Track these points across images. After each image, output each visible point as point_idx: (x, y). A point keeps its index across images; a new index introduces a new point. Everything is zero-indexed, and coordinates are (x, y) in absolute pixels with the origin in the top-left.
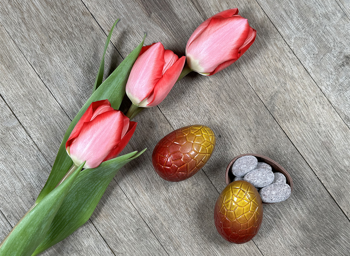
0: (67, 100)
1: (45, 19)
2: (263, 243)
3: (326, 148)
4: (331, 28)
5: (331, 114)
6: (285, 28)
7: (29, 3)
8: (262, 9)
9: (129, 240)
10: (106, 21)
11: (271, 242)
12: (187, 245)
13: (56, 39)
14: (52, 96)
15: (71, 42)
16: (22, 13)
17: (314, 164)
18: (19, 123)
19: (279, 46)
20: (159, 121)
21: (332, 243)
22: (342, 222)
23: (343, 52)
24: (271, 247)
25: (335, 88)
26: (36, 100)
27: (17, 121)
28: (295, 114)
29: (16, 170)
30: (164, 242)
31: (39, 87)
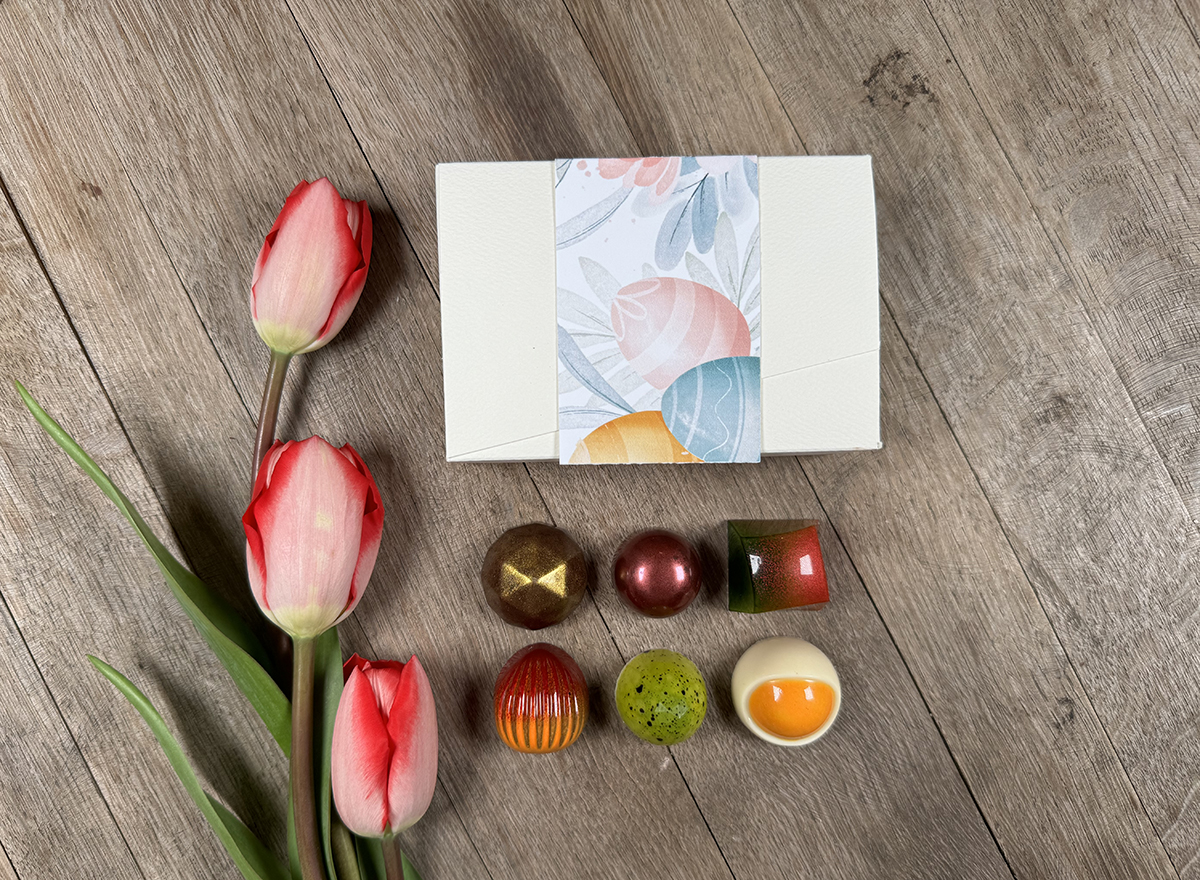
1: (244, 169)
3: (968, 640)
4: (1028, 312)
5: (995, 550)
6: (904, 292)
7: (206, 119)
10: (412, 200)
14: (230, 385)
16: (184, 143)
17: (930, 681)
18: (130, 449)
20: (518, 498)
22: (978, 847)
23: (1050, 383)
25: (1016, 478)
26: (184, 389)
27: (124, 443)
28: (898, 533)
29: (104, 578)
30: (482, 840)
31: (200, 356)
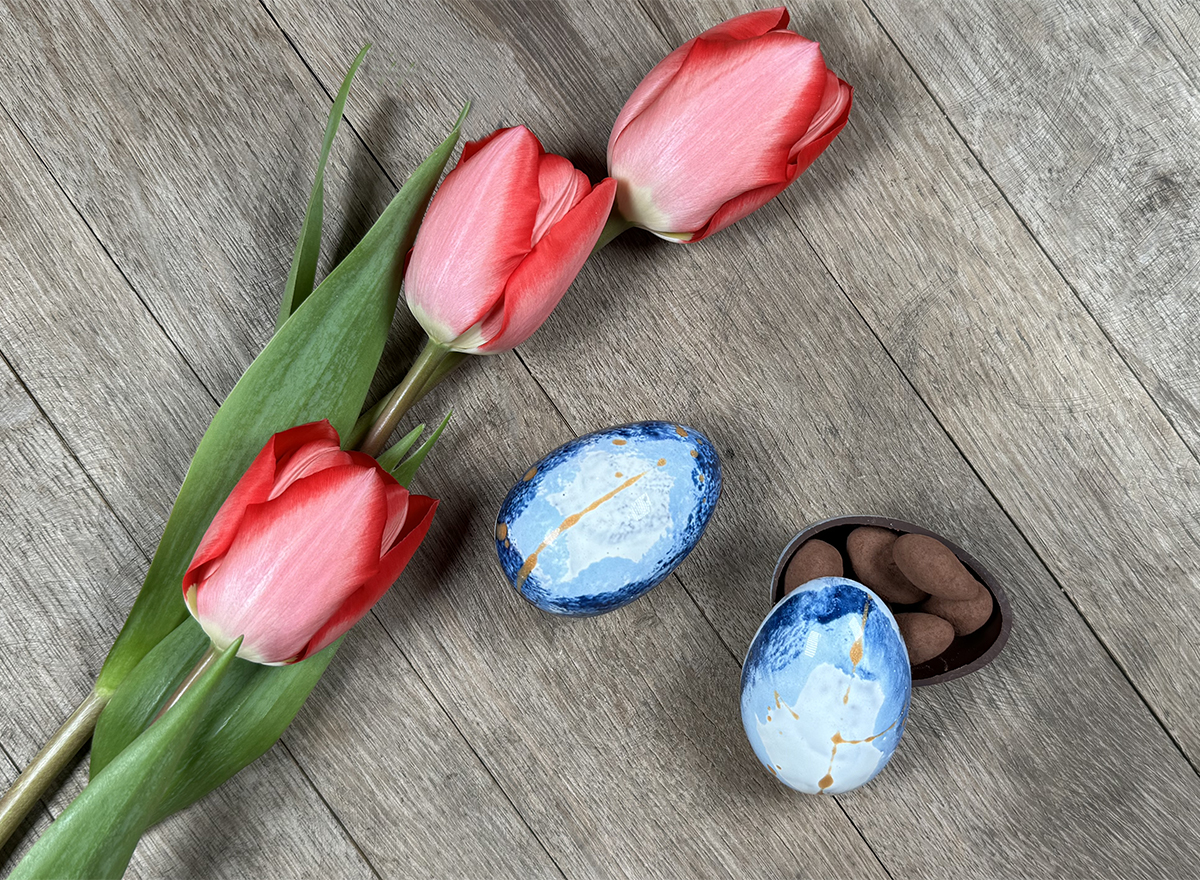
0: (203, 330)
1: (125, 52)
2: (880, 819)
3: (1095, 492)
4: (1110, 78)
5: (1111, 377)
6: (952, 79)
8: (874, 16)
9: (419, 813)
10: (336, 58)
11: (907, 818)
12: (619, 830)
13: (165, 123)
14: (149, 317)
15: (215, 131)
16: (47, 31)
17: (1054, 549)
18: (39, 414)
19: (930, 142)
20: (520, 404)
21: (1115, 817)
22: (1148, 744)
23: (1149, 162)
24: (908, 834)
25: (1124, 284)
26: (95, 332)
27: (31, 407)
28: (987, 375)
29: (32, 575)
30: (539, 822)
31: (107, 288)
